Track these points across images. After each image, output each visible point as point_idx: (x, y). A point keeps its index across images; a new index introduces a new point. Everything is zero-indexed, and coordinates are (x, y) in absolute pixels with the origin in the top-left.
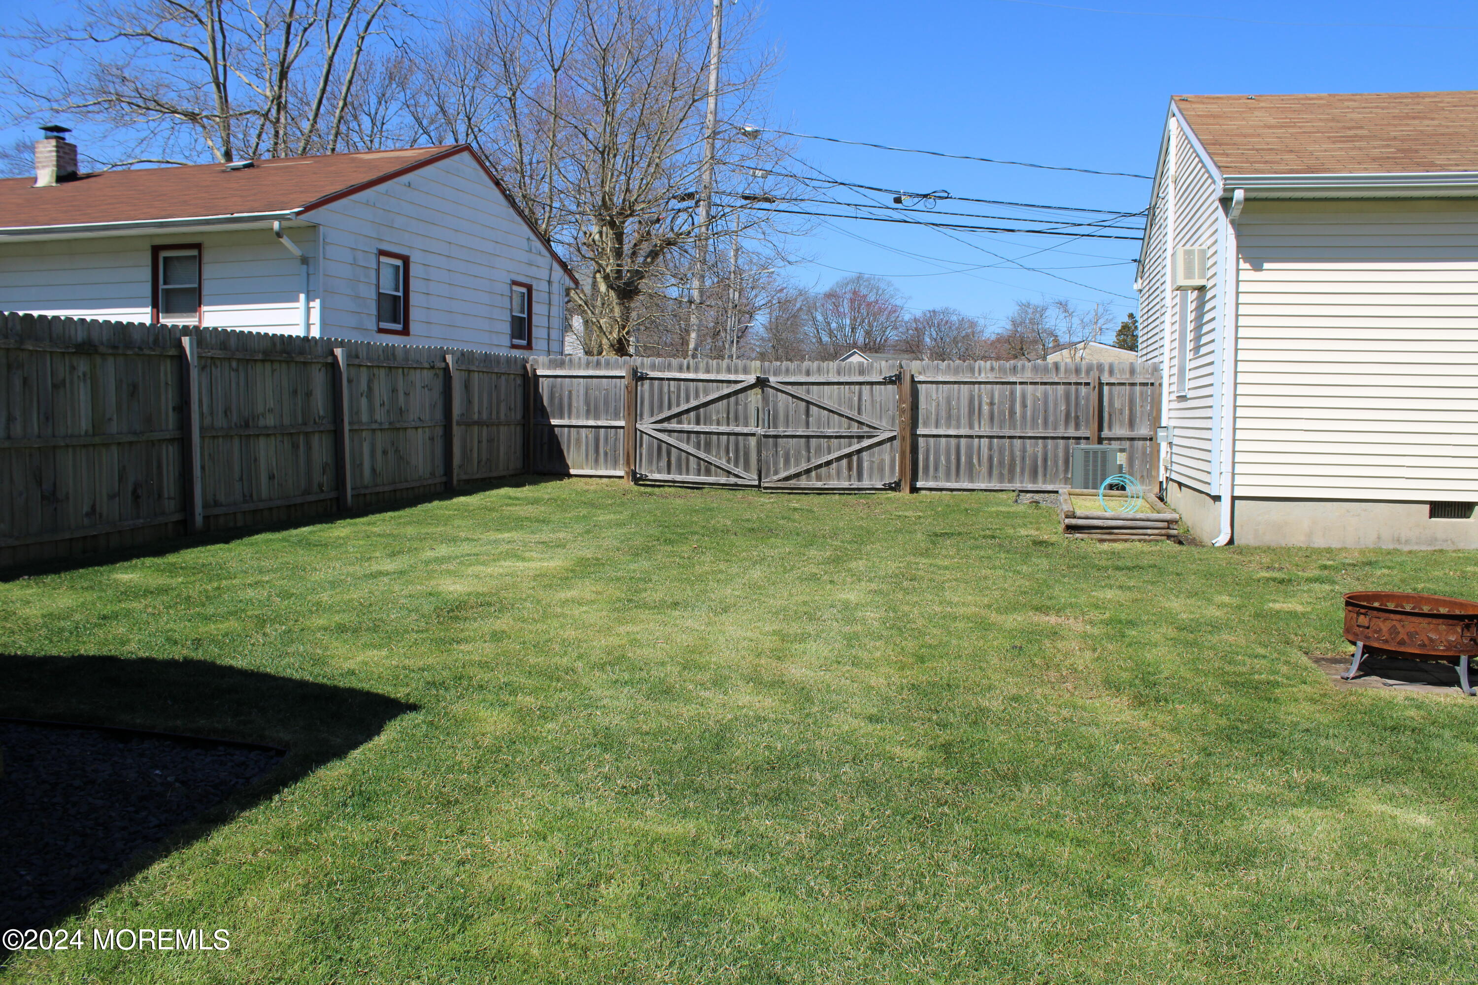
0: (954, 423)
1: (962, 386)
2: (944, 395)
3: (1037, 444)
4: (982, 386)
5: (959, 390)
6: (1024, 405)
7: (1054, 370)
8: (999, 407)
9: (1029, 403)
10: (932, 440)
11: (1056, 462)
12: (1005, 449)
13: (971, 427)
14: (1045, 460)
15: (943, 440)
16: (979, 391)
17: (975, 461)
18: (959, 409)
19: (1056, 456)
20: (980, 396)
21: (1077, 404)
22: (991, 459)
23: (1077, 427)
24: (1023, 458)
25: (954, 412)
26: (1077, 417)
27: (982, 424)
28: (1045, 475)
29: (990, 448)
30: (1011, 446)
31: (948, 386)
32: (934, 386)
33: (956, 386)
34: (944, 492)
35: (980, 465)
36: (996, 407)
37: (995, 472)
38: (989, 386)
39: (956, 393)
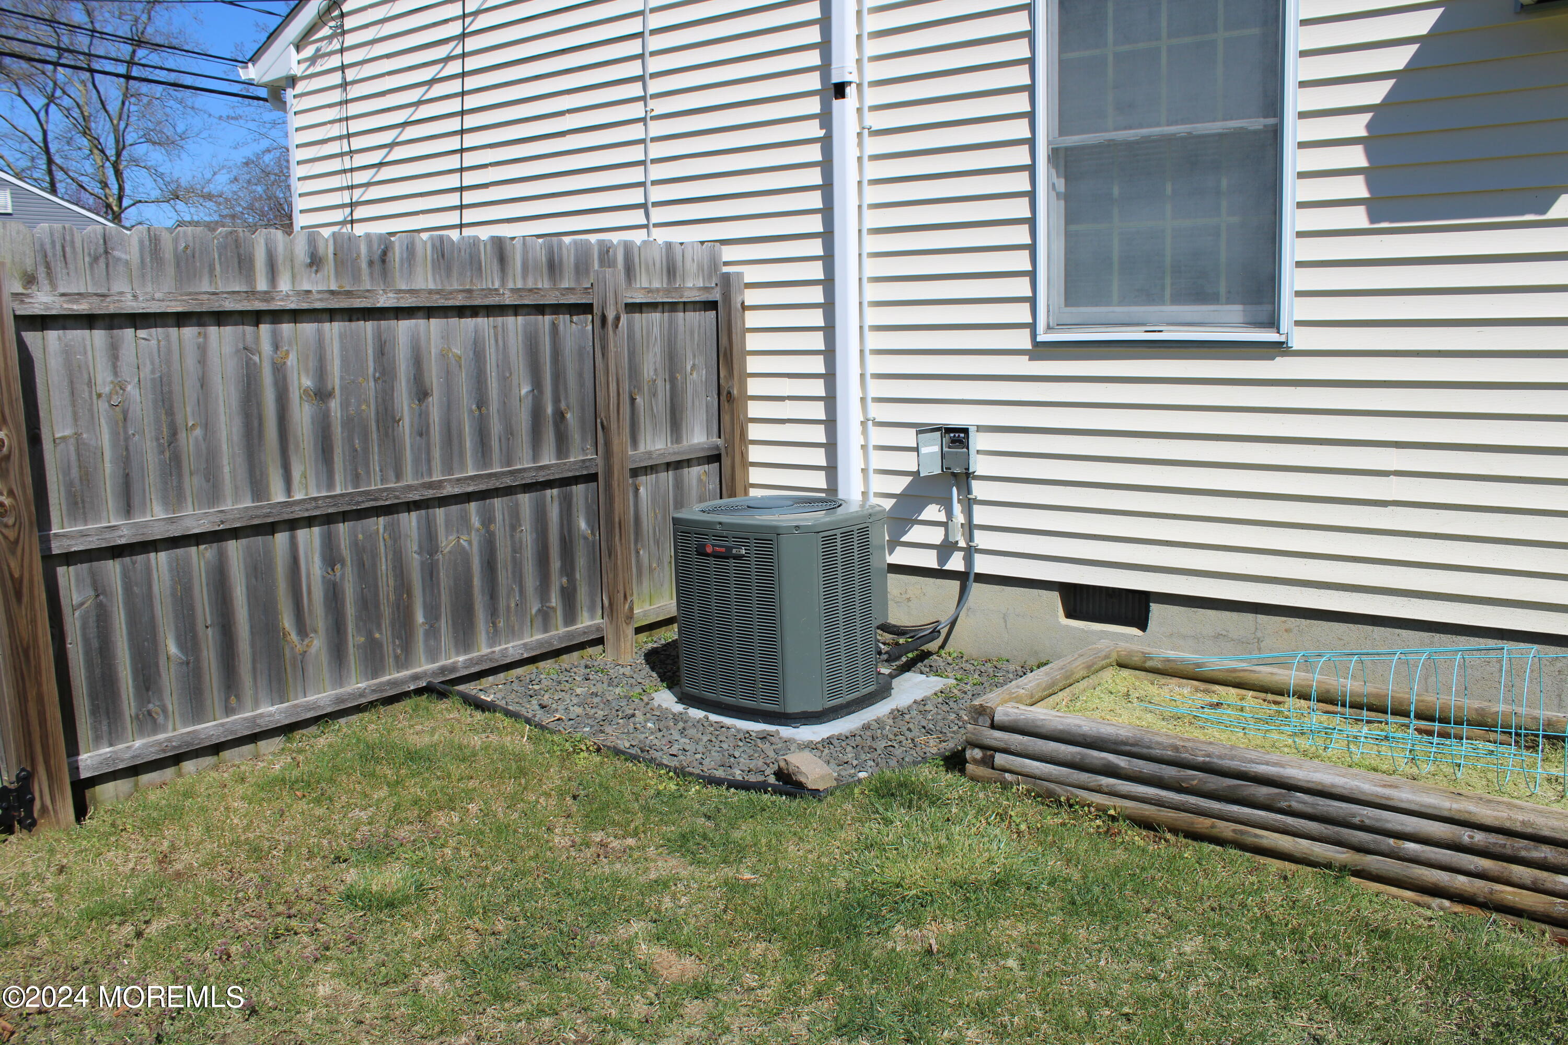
0: (192, 483)
1: (213, 330)
2: (146, 372)
3: (465, 519)
4: (286, 328)
5: (203, 350)
6: (422, 394)
7: (496, 266)
8: (345, 405)
9: (434, 378)
10: (113, 569)
11: (517, 566)
12: (374, 556)
13: (258, 489)
14: (490, 566)
15: (161, 559)
16: (276, 347)
17: (287, 622)
18: (208, 426)
19: (516, 549)
20: (279, 370)
21: (558, 376)
22: (334, 595)
23: (562, 444)
24: (430, 572)
25: (189, 441)
26: (560, 416)
27: (296, 474)
28: (493, 612)
29: (331, 559)
30: (395, 535)
31: (157, 333)
32: (99, 336)
33: (189, 332)
34: (189, 766)
35: (302, 631)
36: (334, 405)
37: (354, 639)
38: (308, 329)
39: (191, 362)
